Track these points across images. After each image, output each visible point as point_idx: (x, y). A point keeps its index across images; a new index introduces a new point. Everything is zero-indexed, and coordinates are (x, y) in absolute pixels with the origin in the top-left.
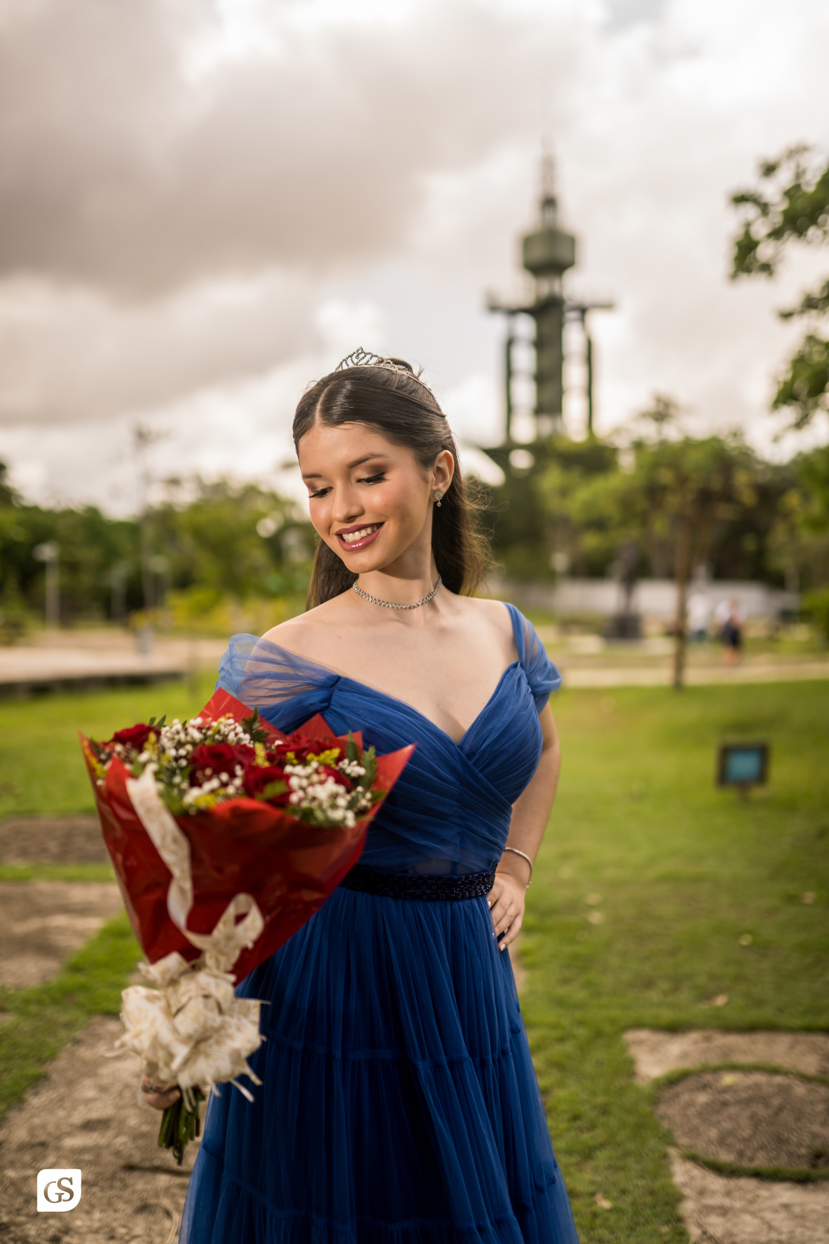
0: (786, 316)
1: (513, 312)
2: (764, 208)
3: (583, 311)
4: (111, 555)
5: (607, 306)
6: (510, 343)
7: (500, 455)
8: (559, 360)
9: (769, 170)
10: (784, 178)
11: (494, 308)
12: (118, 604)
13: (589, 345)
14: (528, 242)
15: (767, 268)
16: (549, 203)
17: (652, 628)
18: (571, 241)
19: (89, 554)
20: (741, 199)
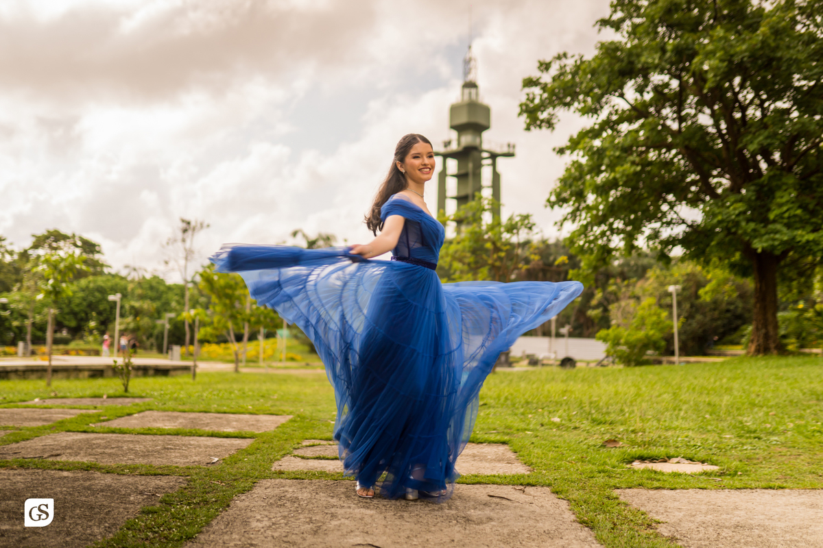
0: (561, 151)
1: (446, 156)
2: (544, 88)
3: (494, 156)
5: (510, 155)
8: (479, 188)
10: (554, 70)
15: (549, 124)
20: (529, 83)
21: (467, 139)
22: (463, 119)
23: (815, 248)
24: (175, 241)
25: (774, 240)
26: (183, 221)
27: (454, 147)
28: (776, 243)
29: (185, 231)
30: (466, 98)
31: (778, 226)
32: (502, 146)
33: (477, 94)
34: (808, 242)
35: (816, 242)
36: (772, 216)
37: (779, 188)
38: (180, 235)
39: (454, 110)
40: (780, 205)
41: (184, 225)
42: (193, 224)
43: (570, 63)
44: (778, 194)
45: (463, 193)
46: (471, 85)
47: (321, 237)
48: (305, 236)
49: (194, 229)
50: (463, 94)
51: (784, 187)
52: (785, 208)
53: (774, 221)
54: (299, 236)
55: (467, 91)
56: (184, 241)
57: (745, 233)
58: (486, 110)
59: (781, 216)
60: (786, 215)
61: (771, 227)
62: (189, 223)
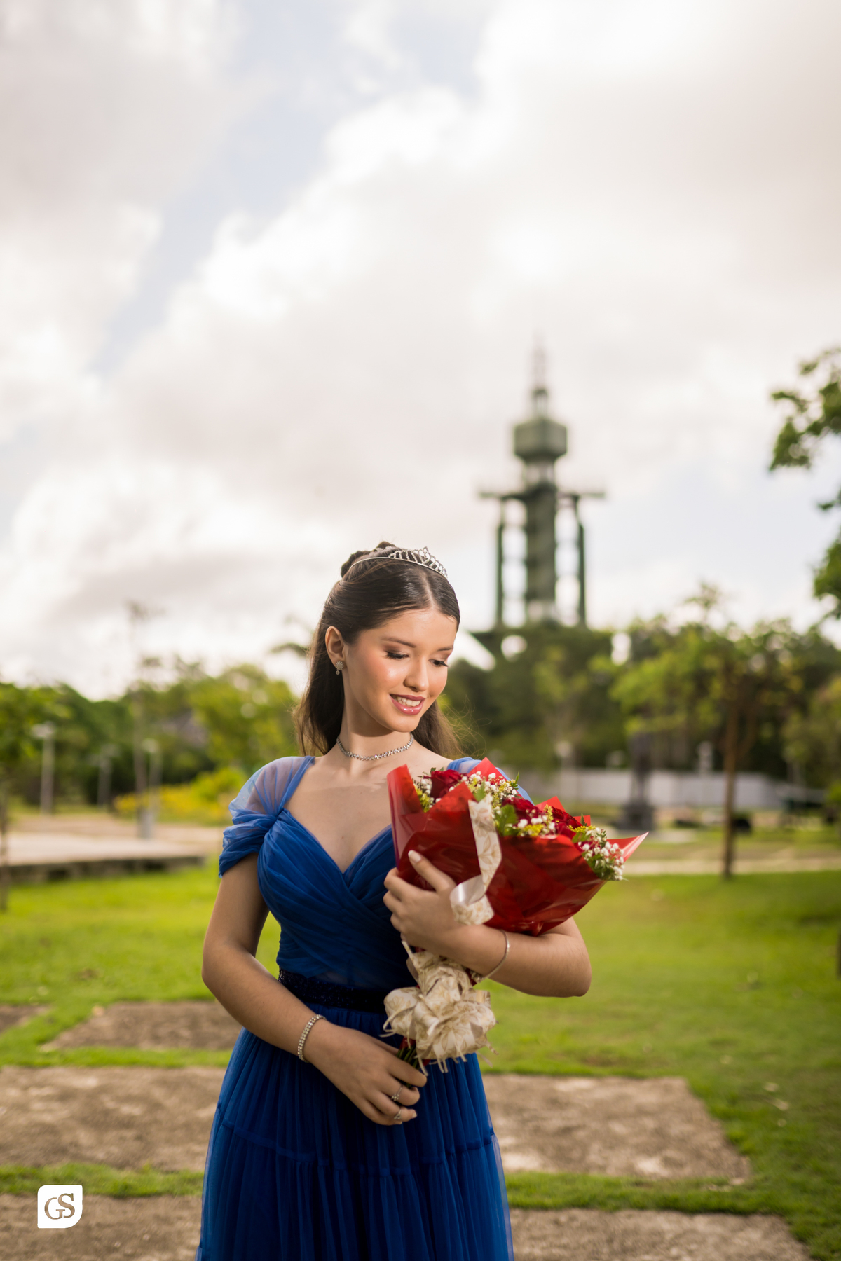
1: (505, 498)
3: (575, 499)
4: (97, 737)
5: (599, 495)
6: (501, 529)
7: (490, 640)
8: (553, 546)
11: (485, 495)
12: (104, 786)
13: (581, 531)
14: (519, 431)
16: (540, 393)
17: (665, 817)
18: (563, 431)
19: (76, 735)
21: (536, 473)
22: (530, 442)
30: (533, 414)
33: (549, 405)
50: (531, 406)
55: (535, 402)
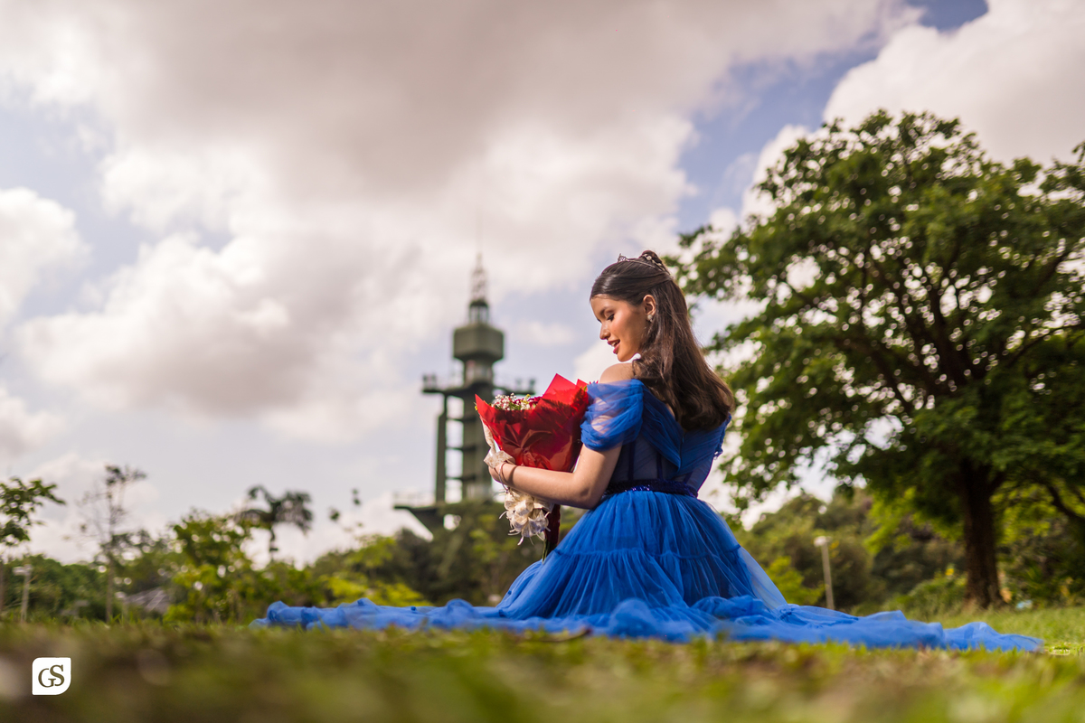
6: (443, 419)
9: (687, 241)
10: (697, 247)
11: (429, 391)
21: (475, 372)
22: (470, 346)
23: (1068, 464)
24: (98, 496)
25: (1019, 453)
26: (109, 469)
27: (457, 382)
28: (1022, 457)
29: (111, 482)
30: (474, 321)
31: (1017, 438)
32: (519, 382)
33: (488, 315)
34: (1058, 456)
35: (1068, 457)
36: (1006, 425)
37: (1007, 390)
38: (103, 488)
39: (459, 335)
40: (1015, 411)
41: (112, 475)
42: (123, 471)
43: (721, 238)
44: (1007, 398)
45: (470, 442)
46: (479, 304)
47: (289, 497)
48: (268, 497)
49: (123, 479)
50: (470, 316)
51: (1015, 390)
52: (1020, 415)
53: (1009, 432)
54: (260, 495)
55: (475, 312)
56: (110, 496)
57: (978, 446)
58: (499, 337)
59: (1017, 424)
60: (1024, 423)
61: (1006, 438)
62: (117, 471)
